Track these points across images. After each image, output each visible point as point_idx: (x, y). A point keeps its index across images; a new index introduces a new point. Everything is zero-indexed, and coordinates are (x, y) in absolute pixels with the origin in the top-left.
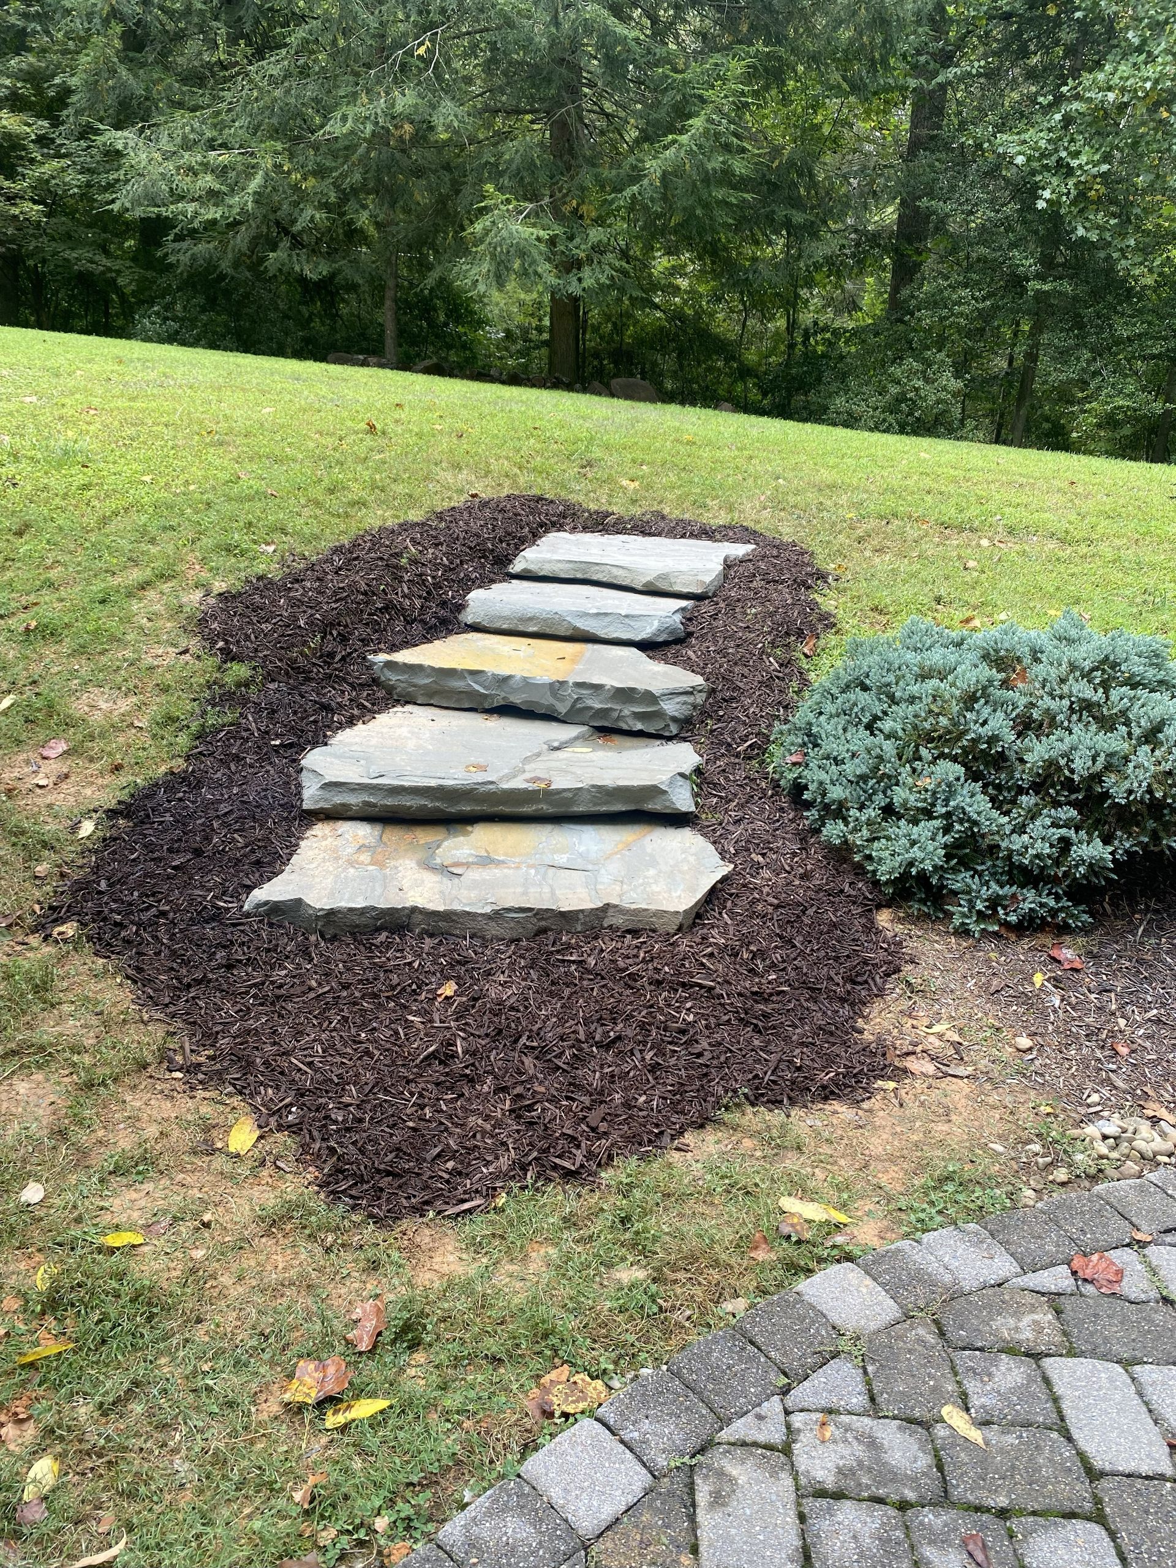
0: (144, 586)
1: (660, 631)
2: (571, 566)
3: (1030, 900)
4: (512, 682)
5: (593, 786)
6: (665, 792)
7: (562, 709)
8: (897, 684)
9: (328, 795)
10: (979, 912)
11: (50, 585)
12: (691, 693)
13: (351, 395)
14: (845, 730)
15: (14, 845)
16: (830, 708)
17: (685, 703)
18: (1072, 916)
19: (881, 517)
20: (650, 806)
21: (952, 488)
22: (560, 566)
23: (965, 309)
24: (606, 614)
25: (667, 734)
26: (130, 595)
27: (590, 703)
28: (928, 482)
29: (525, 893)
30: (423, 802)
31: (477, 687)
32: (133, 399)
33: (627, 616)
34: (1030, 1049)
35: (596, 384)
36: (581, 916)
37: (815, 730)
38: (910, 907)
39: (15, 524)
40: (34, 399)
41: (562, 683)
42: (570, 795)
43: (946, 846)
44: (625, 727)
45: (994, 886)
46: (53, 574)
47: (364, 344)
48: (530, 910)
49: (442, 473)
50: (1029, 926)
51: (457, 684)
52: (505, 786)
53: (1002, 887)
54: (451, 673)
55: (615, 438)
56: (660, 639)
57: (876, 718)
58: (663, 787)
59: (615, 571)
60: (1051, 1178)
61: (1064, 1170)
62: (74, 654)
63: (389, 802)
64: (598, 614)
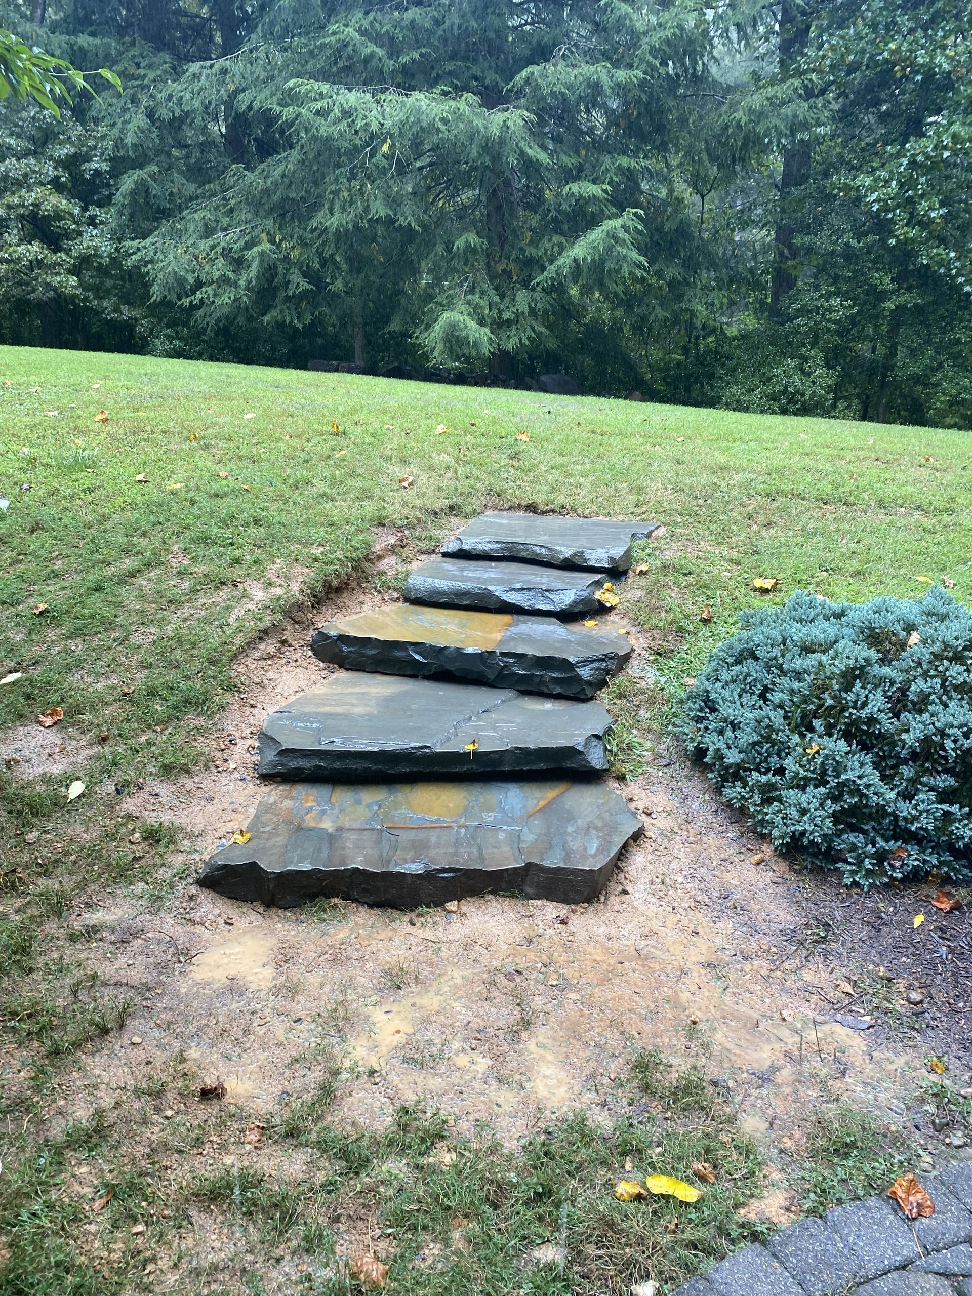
0: (133, 574)
1: (575, 603)
2: (499, 546)
3: (913, 857)
4: (446, 652)
5: (517, 748)
6: (581, 753)
7: (491, 676)
8: (783, 656)
9: (284, 760)
10: (868, 870)
11: (56, 575)
12: (603, 660)
13: (319, 400)
14: (740, 696)
15: (9, 812)
16: (725, 676)
17: (598, 669)
18: (953, 870)
19: (768, 495)
20: (569, 765)
21: (828, 467)
22: (491, 546)
23: (834, 316)
24: (529, 589)
25: (583, 697)
26: (121, 582)
27: (516, 670)
28: (807, 461)
29: (456, 854)
30: (367, 765)
31: (417, 657)
32: (137, 410)
33: (547, 591)
34: (921, 1002)
35: (528, 379)
36: (505, 875)
37: (713, 696)
38: (804, 860)
39: (29, 523)
40: (56, 413)
41: (491, 653)
42: (497, 756)
43: (834, 814)
44: (546, 690)
45: (881, 843)
46: (58, 565)
47: (337, 351)
48: (459, 870)
49: (391, 467)
50: (915, 878)
51: (399, 654)
52: (439, 749)
53: (887, 841)
54: (396, 645)
55: (539, 430)
56: (576, 610)
57: (766, 689)
58: (580, 748)
59: (537, 550)
60: (948, 1140)
61: (960, 1134)
62: (71, 636)
63: (337, 765)
64: (522, 589)
